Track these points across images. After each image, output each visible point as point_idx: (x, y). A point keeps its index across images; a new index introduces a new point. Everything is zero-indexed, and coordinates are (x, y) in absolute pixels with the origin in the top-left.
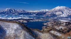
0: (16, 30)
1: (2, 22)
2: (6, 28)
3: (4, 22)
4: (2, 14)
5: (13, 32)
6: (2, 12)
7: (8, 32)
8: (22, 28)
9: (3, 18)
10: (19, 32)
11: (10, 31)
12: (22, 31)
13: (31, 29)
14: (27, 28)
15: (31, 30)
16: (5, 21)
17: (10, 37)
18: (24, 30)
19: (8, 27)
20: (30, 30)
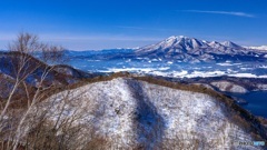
0: (200, 120)
1: (153, 86)
2: (165, 111)
3: (161, 87)
4: (154, 57)
5: (191, 125)
6: (155, 52)
7: (171, 125)
8: (223, 111)
9: (159, 74)
10: (213, 128)
11: (181, 121)
12: (224, 126)
13: (260, 118)
14: (244, 114)
15: (259, 126)
16: (163, 84)
17: (177, 142)
18: (234, 121)
19: (174, 105)
20: (257, 122)
